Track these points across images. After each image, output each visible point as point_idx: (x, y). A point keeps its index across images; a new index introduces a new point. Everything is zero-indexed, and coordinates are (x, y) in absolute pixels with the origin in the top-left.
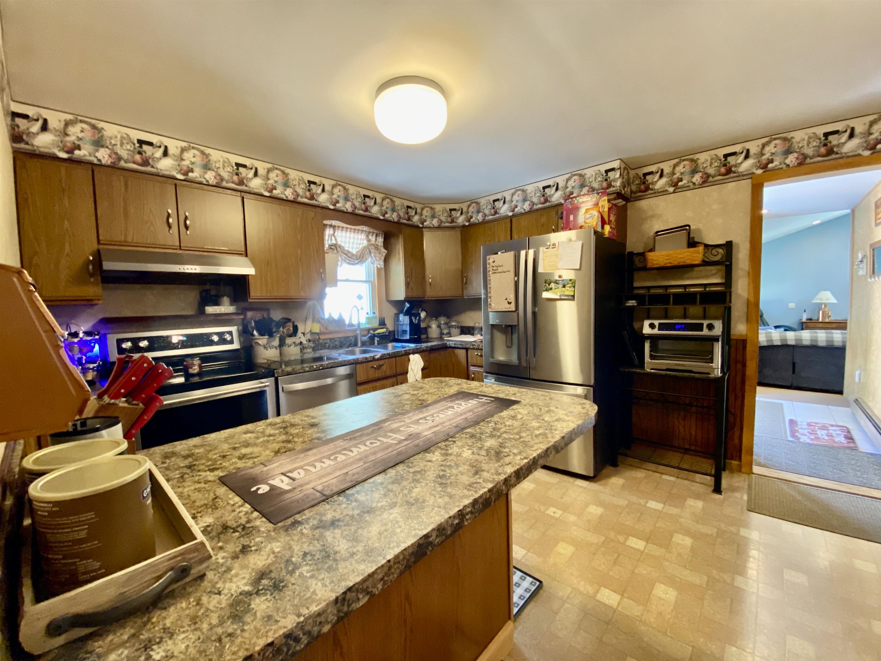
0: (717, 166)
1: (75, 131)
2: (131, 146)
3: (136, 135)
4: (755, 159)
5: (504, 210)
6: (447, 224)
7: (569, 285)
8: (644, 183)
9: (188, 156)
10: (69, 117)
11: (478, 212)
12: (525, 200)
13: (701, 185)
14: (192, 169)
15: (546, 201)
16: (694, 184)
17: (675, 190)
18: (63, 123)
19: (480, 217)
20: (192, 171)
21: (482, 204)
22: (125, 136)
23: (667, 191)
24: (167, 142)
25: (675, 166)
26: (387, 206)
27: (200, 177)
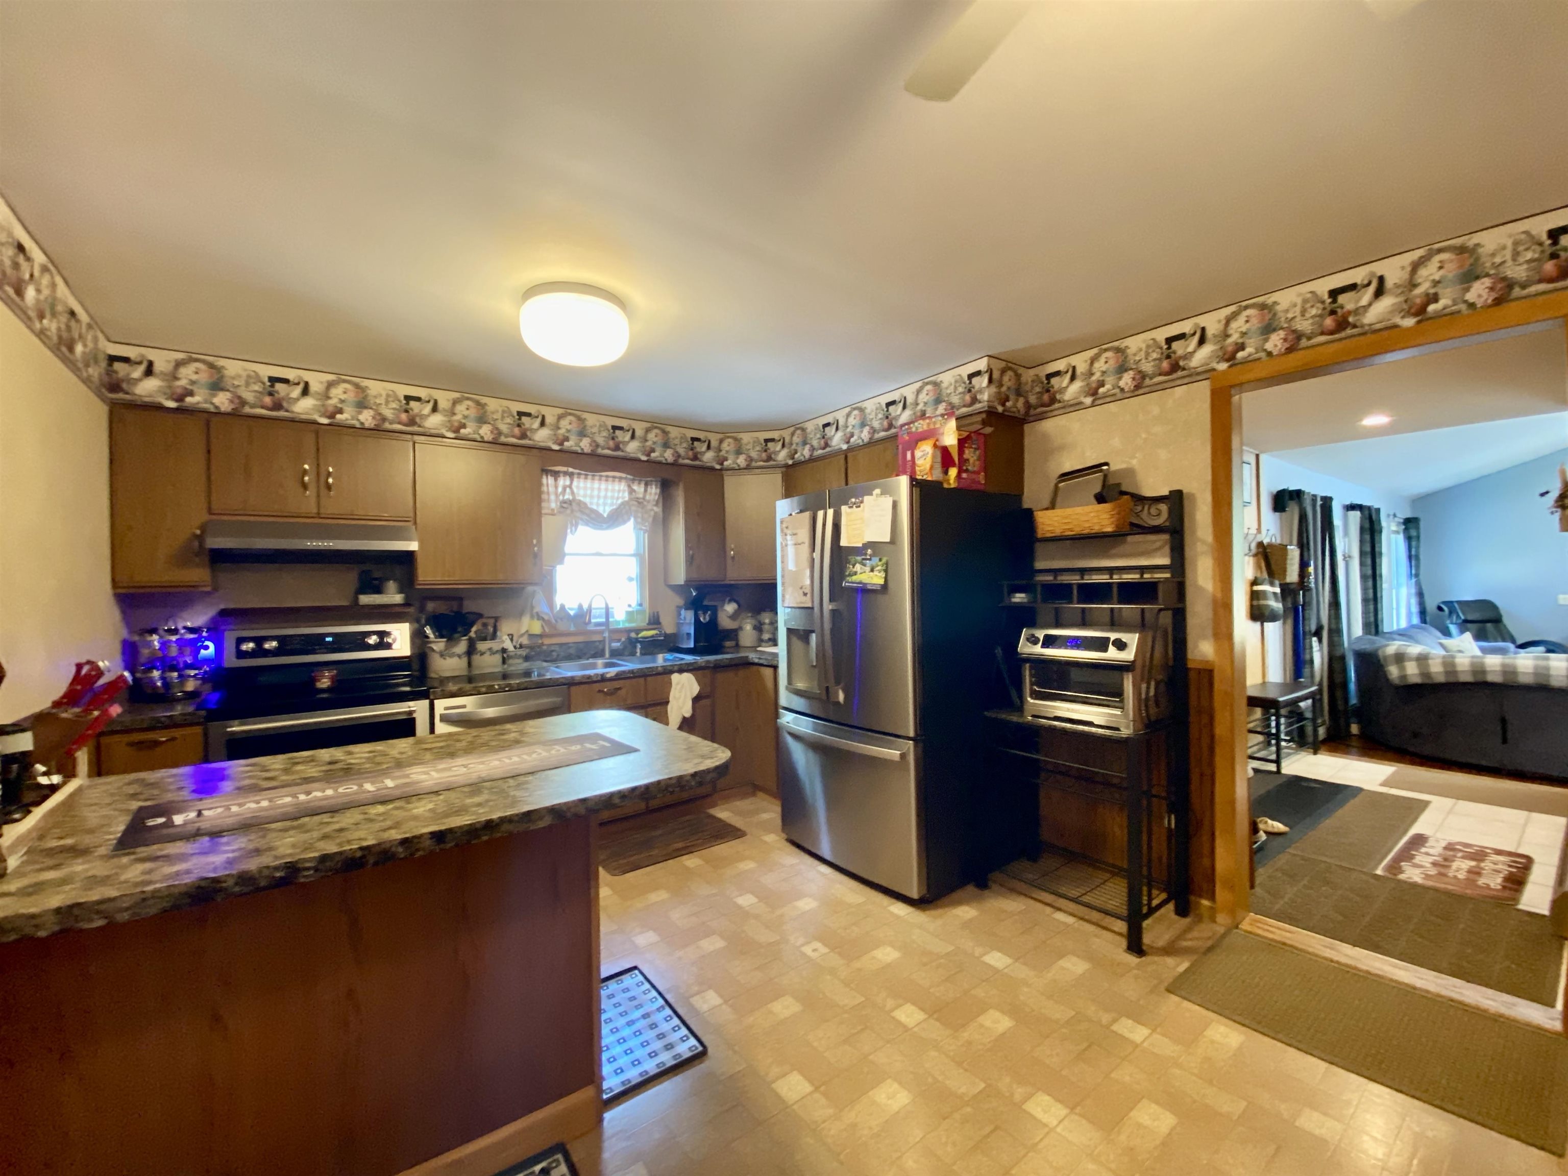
0: (1155, 360)
1: (187, 373)
2: (260, 386)
3: (267, 372)
4: (1215, 344)
5: (837, 441)
6: (762, 463)
7: (879, 568)
8: (1048, 391)
9: (337, 393)
10: (181, 356)
11: (805, 443)
12: (863, 425)
13: (1133, 391)
14: (341, 409)
15: (891, 426)
16: (1122, 390)
17: (1094, 401)
18: (173, 364)
19: (806, 452)
20: (340, 411)
21: (808, 431)
22: (253, 374)
23: (1081, 403)
24: (307, 376)
25: (1093, 361)
26: (655, 439)
27: (353, 419)
